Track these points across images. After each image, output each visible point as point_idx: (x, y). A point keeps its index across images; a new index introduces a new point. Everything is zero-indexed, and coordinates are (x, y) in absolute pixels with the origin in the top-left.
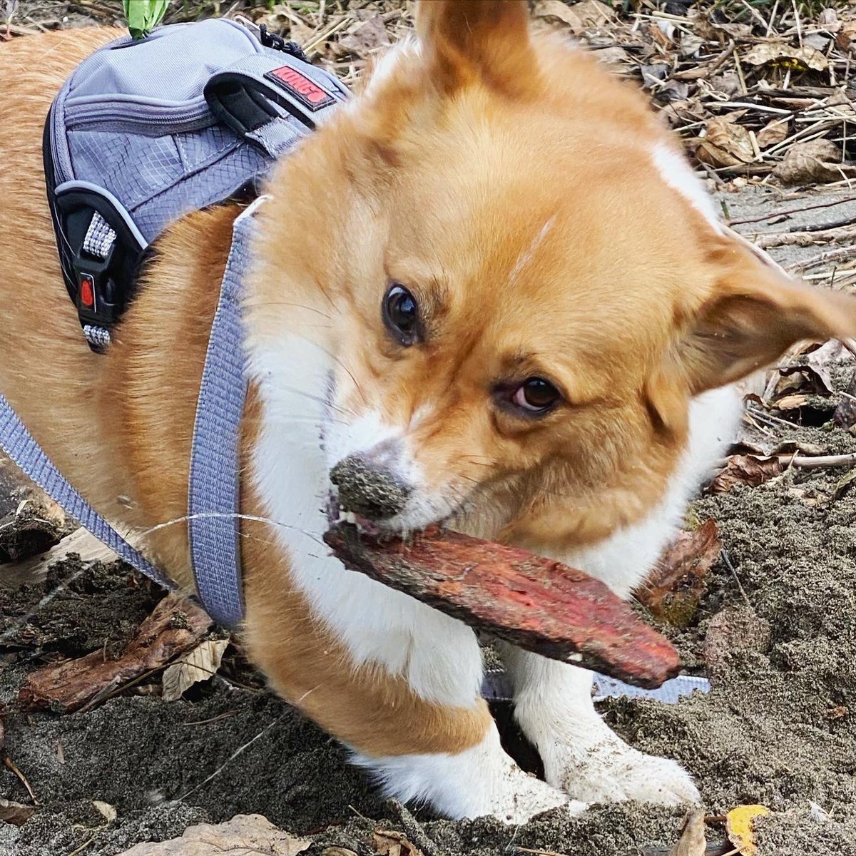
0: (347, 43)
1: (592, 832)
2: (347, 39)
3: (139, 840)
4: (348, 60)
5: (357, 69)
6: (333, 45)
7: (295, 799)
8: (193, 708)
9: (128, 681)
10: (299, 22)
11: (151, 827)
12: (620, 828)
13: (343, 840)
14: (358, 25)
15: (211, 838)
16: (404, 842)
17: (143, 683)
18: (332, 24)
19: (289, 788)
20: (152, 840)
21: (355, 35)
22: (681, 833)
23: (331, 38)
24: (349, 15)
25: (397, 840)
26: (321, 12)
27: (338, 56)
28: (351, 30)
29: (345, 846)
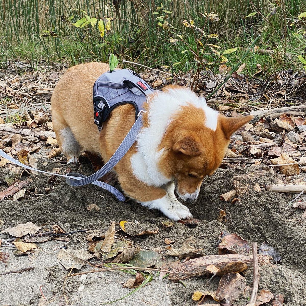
0: (50, 78)
1: (94, 226)
2: (50, 77)
3: (8, 227)
4: (50, 81)
5: (52, 83)
6: (47, 78)
7: (38, 220)
8: (19, 203)
9: (7, 197)
10: (41, 74)
11: (11, 225)
12: (99, 225)
13: (47, 227)
14: (52, 74)
15: (22, 227)
16: (59, 227)
17: (9, 198)
18: (47, 74)
19: (37, 217)
20: (11, 227)
21: (52, 76)
22: (110, 226)
23: (47, 77)
24: (50, 73)
25: (58, 227)
26: (45, 72)
27: (48, 80)
28: (51, 75)
29: (48, 228)
